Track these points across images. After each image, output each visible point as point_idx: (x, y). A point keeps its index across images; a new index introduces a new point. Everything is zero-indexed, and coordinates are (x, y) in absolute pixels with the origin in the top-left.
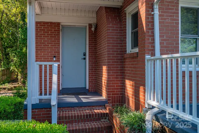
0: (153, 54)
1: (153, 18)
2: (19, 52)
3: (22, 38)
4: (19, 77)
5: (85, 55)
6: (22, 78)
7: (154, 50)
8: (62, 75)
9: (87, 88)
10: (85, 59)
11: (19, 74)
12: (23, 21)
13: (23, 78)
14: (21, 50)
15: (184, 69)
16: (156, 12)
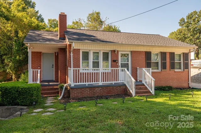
0: (71, 68)
1: (71, 56)
2: (14, 59)
3: (16, 50)
4: (13, 77)
5: (53, 66)
6: (15, 78)
7: (71, 66)
8: (43, 74)
9: (54, 80)
10: (53, 67)
11: (13, 75)
12: (17, 37)
13: (17, 78)
14: (15, 57)
15: (81, 72)
16: (72, 54)
